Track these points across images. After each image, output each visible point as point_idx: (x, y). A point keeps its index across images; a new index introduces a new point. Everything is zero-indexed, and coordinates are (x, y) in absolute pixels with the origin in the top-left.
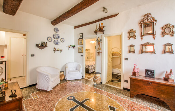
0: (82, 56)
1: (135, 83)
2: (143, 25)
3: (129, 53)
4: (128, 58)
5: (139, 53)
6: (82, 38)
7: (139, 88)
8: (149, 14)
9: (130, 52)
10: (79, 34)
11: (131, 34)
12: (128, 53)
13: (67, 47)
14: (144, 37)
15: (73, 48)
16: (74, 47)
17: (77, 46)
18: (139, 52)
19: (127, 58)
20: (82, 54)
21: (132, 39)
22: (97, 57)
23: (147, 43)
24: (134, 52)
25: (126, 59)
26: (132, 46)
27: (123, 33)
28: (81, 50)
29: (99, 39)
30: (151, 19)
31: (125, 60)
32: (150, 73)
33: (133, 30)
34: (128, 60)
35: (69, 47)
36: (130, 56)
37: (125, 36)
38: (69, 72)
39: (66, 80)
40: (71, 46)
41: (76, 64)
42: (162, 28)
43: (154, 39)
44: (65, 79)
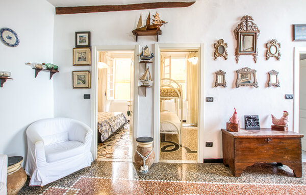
0: (87, 97)
1: (243, 144)
2: (240, 35)
3: (216, 86)
4: (212, 98)
5: (231, 86)
6: (89, 46)
7: (251, 154)
8: (250, 17)
9: (216, 84)
10: (77, 33)
11: (219, 49)
12: (213, 87)
13: (30, 67)
14: (241, 57)
15: (52, 73)
16: (53, 70)
17: (67, 69)
18: (233, 84)
19: (210, 98)
20: (86, 92)
21: (220, 59)
22: (140, 99)
23: (245, 68)
24: (224, 85)
25: (210, 100)
26: (221, 73)
27: (204, 44)
28: (83, 81)
29: (148, 53)
30: (252, 27)
31: (207, 101)
32: (252, 122)
33: (223, 41)
34: (212, 101)
35: (38, 70)
36: (218, 93)
37: (208, 51)
38: (47, 157)
39: (37, 188)
40: (44, 67)
41: (63, 125)
42: (266, 45)
43: (255, 63)
44: (32, 183)
